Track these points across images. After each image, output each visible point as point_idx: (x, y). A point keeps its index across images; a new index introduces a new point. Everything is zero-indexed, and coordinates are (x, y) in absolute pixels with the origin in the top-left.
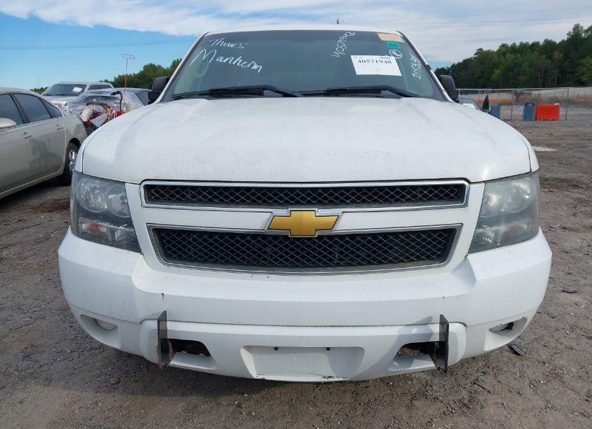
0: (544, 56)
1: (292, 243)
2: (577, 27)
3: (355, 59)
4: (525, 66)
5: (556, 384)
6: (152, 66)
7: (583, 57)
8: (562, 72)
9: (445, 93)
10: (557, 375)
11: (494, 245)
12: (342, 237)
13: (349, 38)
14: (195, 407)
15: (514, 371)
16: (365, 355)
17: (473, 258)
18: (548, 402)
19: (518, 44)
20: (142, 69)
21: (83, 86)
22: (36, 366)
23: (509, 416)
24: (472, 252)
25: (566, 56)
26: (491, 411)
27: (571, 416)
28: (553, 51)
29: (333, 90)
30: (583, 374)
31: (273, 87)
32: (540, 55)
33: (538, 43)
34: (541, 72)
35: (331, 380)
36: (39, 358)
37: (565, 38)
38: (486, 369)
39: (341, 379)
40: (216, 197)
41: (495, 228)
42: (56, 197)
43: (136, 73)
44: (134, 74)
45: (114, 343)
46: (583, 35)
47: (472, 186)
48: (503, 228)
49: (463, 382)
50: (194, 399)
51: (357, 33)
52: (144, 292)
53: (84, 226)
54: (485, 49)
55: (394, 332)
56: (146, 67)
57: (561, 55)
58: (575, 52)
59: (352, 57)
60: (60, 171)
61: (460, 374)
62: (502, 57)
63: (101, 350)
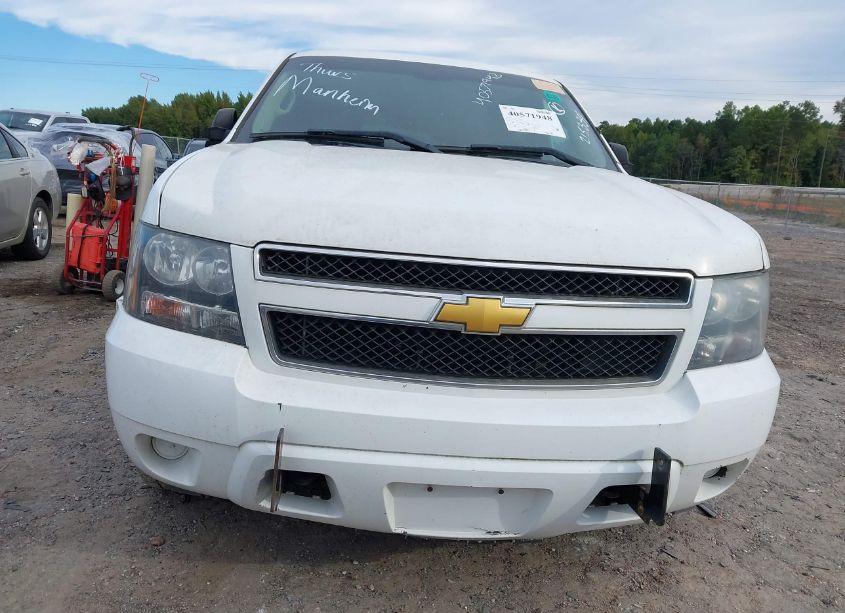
0: (686, 140)
1: (463, 342)
2: (729, 107)
3: (505, 110)
4: (661, 150)
5: (763, 554)
6: (141, 99)
7: (734, 145)
8: (707, 162)
9: (620, 166)
10: (764, 544)
11: (715, 362)
12: (530, 337)
13: (493, 82)
14: (286, 578)
15: (709, 536)
16: (553, 500)
17: (693, 375)
18: (758, 576)
19: (653, 121)
20: (126, 103)
21: (45, 118)
22: (29, 518)
23: (713, 593)
24: (692, 369)
25: (714, 143)
26: (689, 586)
27: (789, 593)
28: (697, 133)
29: (478, 148)
30: (795, 543)
31: (398, 136)
32: (681, 137)
33: (679, 122)
34: (681, 160)
35: (498, 536)
36: (31, 506)
37: (713, 118)
38: (672, 534)
39: (512, 535)
40: (361, 273)
41: (719, 339)
42: (13, 277)
43: (117, 107)
44: (113, 109)
45: (183, 478)
46: (736, 117)
47: (698, 280)
48: (728, 340)
49: (647, 550)
50: (281, 567)
51: (505, 76)
52: (252, 401)
53: (148, 305)
54: (611, 123)
55: (596, 469)
56: (132, 101)
57: (707, 140)
58: (725, 139)
59: (501, 107)
60: (19, 239)
61: (641, 539)
62: (632, 135)
63: (127, 498)
